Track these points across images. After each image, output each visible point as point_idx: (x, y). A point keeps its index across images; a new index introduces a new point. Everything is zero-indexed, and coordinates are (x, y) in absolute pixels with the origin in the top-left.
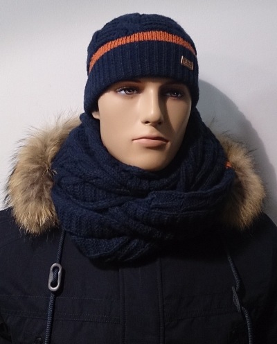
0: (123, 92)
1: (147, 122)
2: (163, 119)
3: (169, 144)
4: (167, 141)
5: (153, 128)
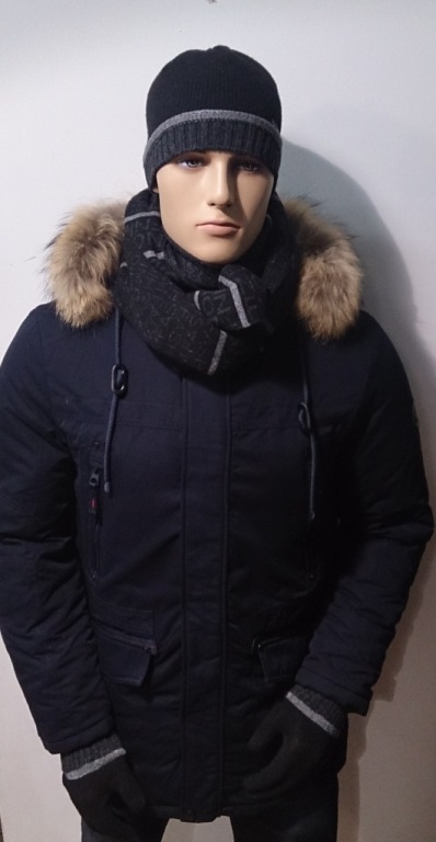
0: (185, 164)
1: (213, 204)
2: (233, 201)
3: (241, 231)
4: (238, 227)
5: (220, 212)
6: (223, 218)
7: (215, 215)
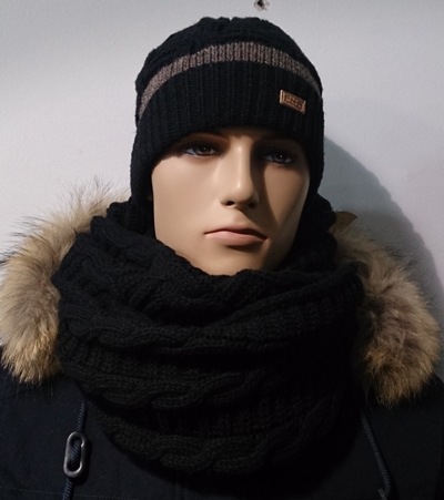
6: (244, 222)
7: (231, 217)
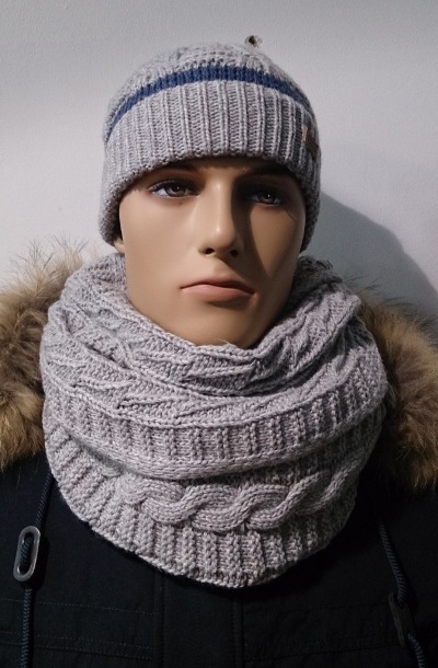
3: (255, 297)
4: (251, 291)
5: (220, 263)
